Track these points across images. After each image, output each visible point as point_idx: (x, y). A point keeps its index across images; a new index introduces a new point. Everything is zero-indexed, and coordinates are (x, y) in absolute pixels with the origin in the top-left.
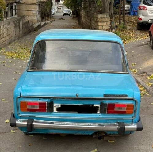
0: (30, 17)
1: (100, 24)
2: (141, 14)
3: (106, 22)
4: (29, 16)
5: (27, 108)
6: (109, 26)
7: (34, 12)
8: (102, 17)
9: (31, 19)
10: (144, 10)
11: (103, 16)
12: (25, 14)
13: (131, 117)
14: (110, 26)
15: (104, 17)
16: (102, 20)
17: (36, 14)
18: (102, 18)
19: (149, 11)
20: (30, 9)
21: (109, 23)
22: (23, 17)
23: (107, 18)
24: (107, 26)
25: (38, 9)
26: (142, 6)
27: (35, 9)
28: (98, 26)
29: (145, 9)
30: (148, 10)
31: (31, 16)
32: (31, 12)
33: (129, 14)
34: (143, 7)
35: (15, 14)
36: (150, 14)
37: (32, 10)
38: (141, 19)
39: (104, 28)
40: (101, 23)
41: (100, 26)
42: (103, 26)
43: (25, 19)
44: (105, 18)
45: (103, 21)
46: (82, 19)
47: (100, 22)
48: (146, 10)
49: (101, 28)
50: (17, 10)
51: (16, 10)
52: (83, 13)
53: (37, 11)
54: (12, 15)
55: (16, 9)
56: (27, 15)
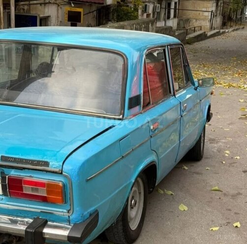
0: (198, 22)
4: (196, 20)
7: (206, 14)
9: (199, 25)
12: (191, 16)
13: (65, 211)
17: (208, 16)
20: (200, 8)
22: (188, 21)
25: (214, 9)
27: (209, 8)
31: (200, 19)
32: (201, 13)
35: (175, 16)
37: (203, 10)
43: (191, 24)
50: (179, 9)
51: (177, 10)
53: (212, 12)
54: (169, 18)
55: (177, 8)
56: (194, 19)
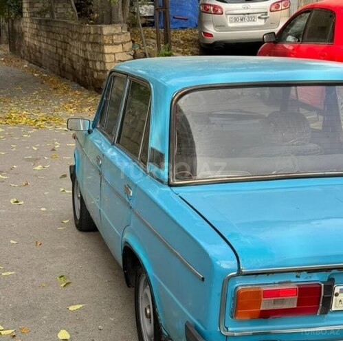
1: (107, 49)
2: (209, 22)
3: (122, 43)
5: (262, 309)
6: (130, 53)
8: (113, 32)
10: (216, 13)
11: (114, 29)
14: (132, 53)
15: (117, 32)
16: (112, 40)
18: (113, 35)
19: (229, 16)
21: (129, 46)
23: (124, 33)
24: (125, 53)
26: (210, 5)
28: (103, 53)
29: (219, 11)
30: (227, 14)
33: (154, 25)
34: (215, 7)
36: (231, 22)
38: (211, 35)
39: (117, 59)
40: (111, 46)
41: (108, 54)
42: (114, 54)
44: (118, 34)
45: (115, 42)
46: (27, 39)
47: (109, 44)
48: (222, 14)
49: (110, 58)
52: (28, 25)
